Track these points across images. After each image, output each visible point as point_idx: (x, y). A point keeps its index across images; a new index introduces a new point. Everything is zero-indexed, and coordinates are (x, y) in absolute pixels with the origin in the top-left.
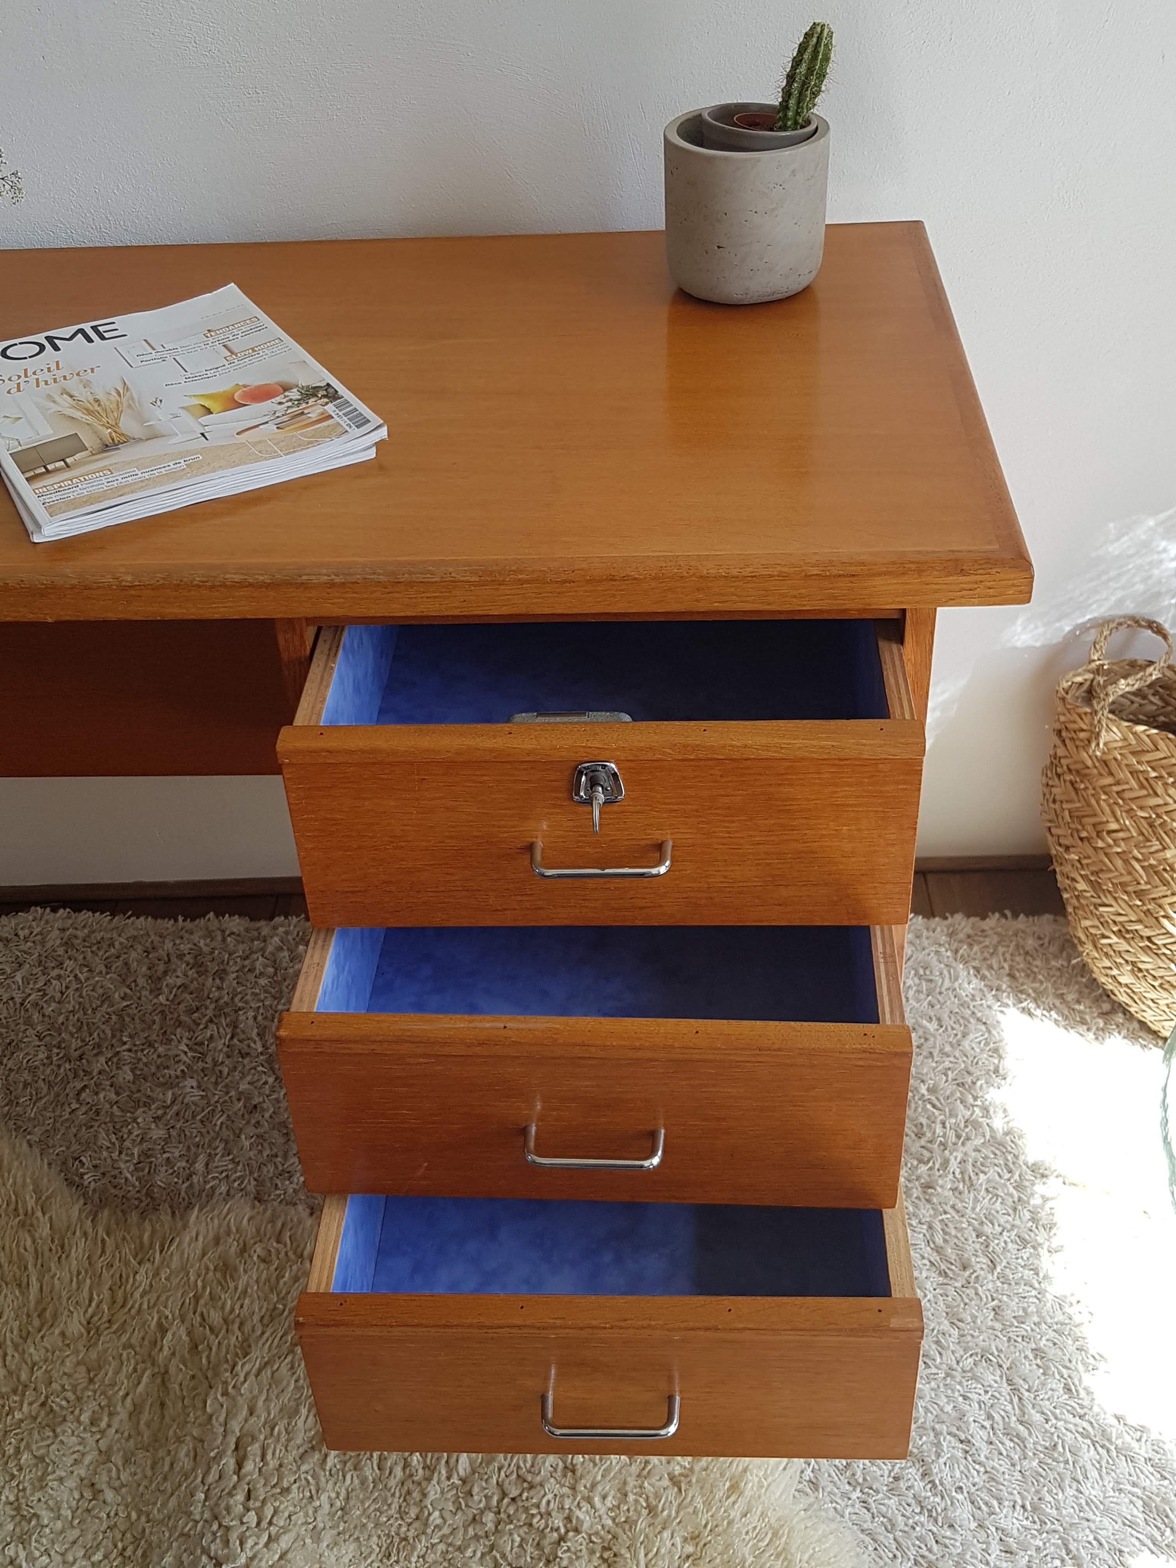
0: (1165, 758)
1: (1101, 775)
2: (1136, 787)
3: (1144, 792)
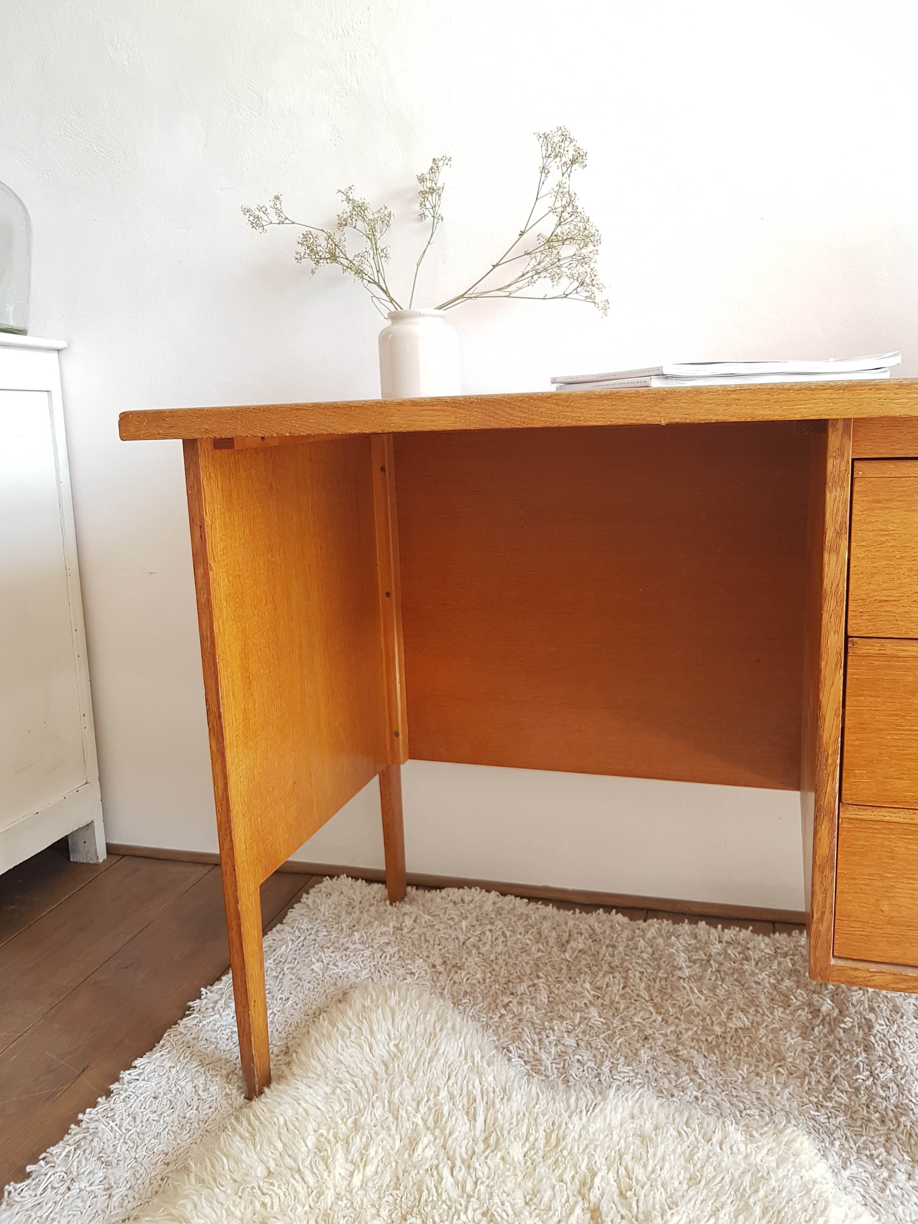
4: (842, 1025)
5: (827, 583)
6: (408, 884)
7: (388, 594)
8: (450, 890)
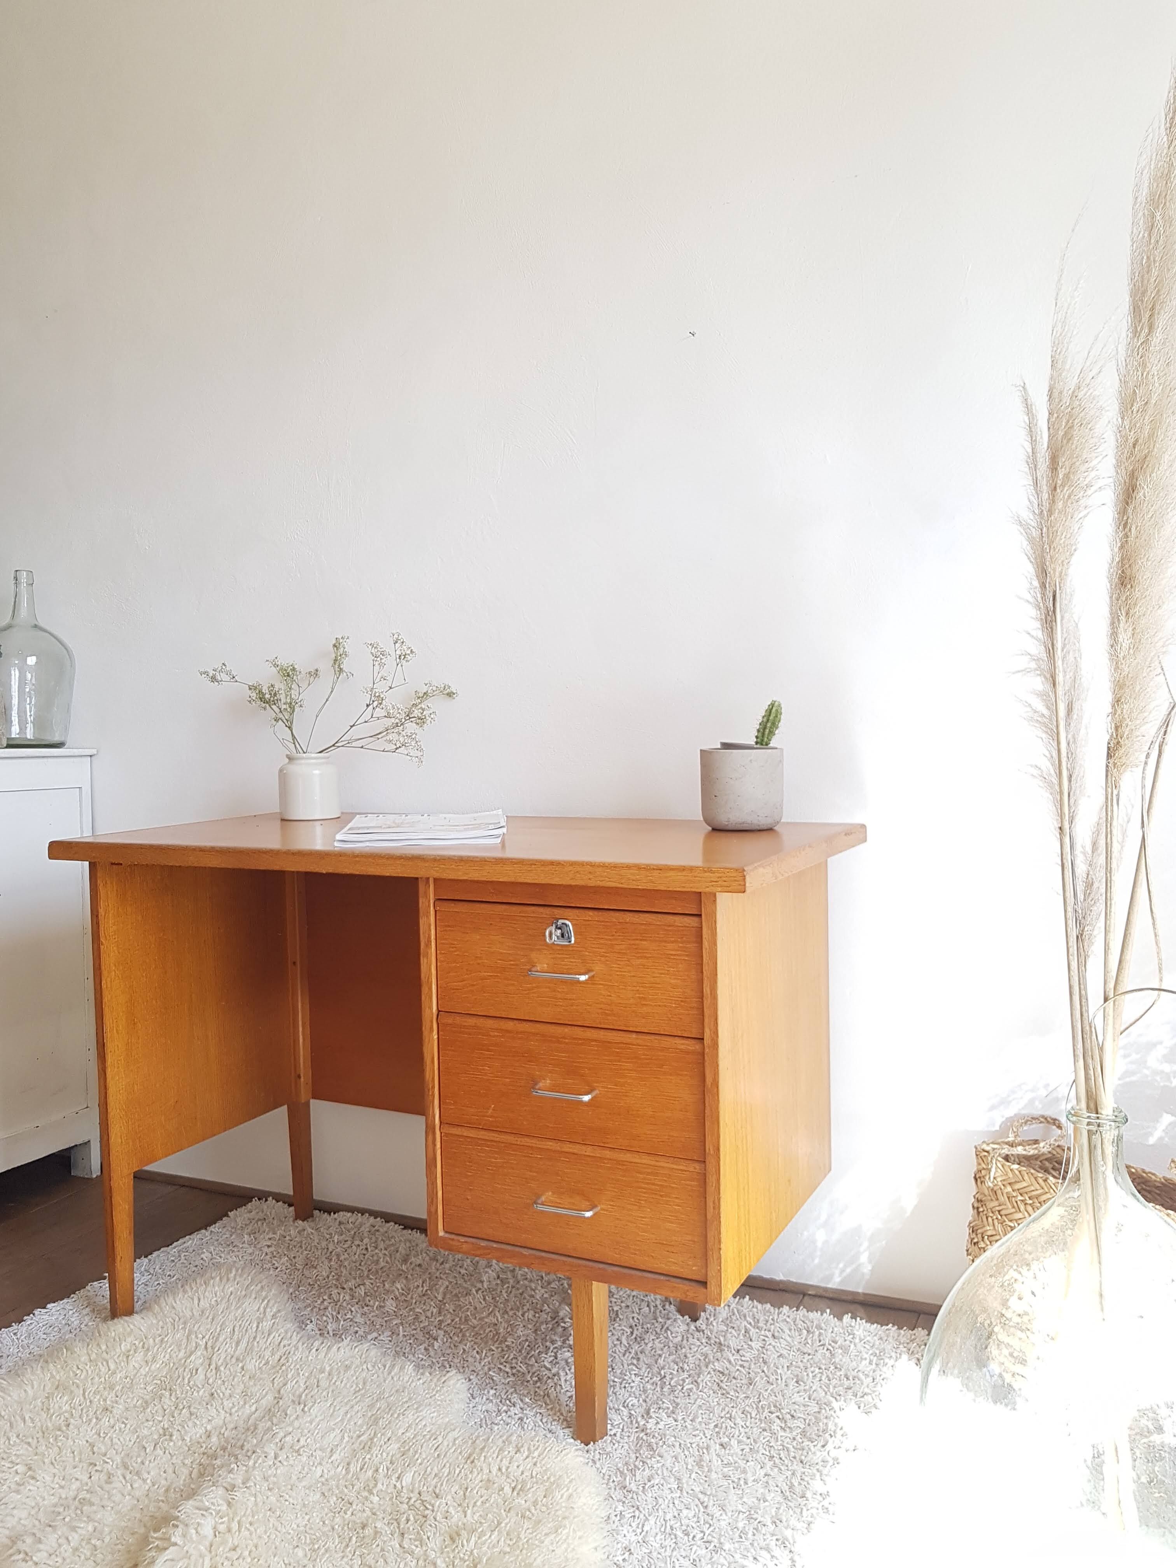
0: (1028, 1186)
1: (992, 1200)
2: (1010, 1207)
3: (1014, 1210)
4: (562, 1324)
5: (423, 976)
6: (315, 1209)
7: (294, 963)
8: (341, 1213)
